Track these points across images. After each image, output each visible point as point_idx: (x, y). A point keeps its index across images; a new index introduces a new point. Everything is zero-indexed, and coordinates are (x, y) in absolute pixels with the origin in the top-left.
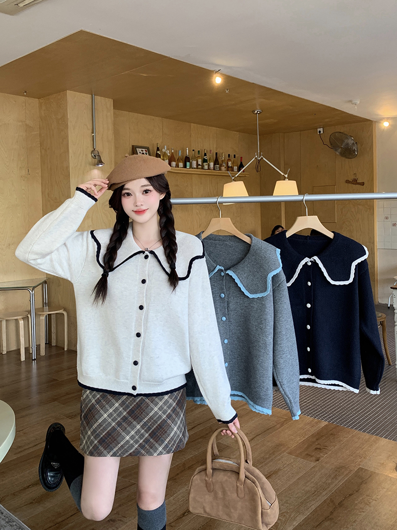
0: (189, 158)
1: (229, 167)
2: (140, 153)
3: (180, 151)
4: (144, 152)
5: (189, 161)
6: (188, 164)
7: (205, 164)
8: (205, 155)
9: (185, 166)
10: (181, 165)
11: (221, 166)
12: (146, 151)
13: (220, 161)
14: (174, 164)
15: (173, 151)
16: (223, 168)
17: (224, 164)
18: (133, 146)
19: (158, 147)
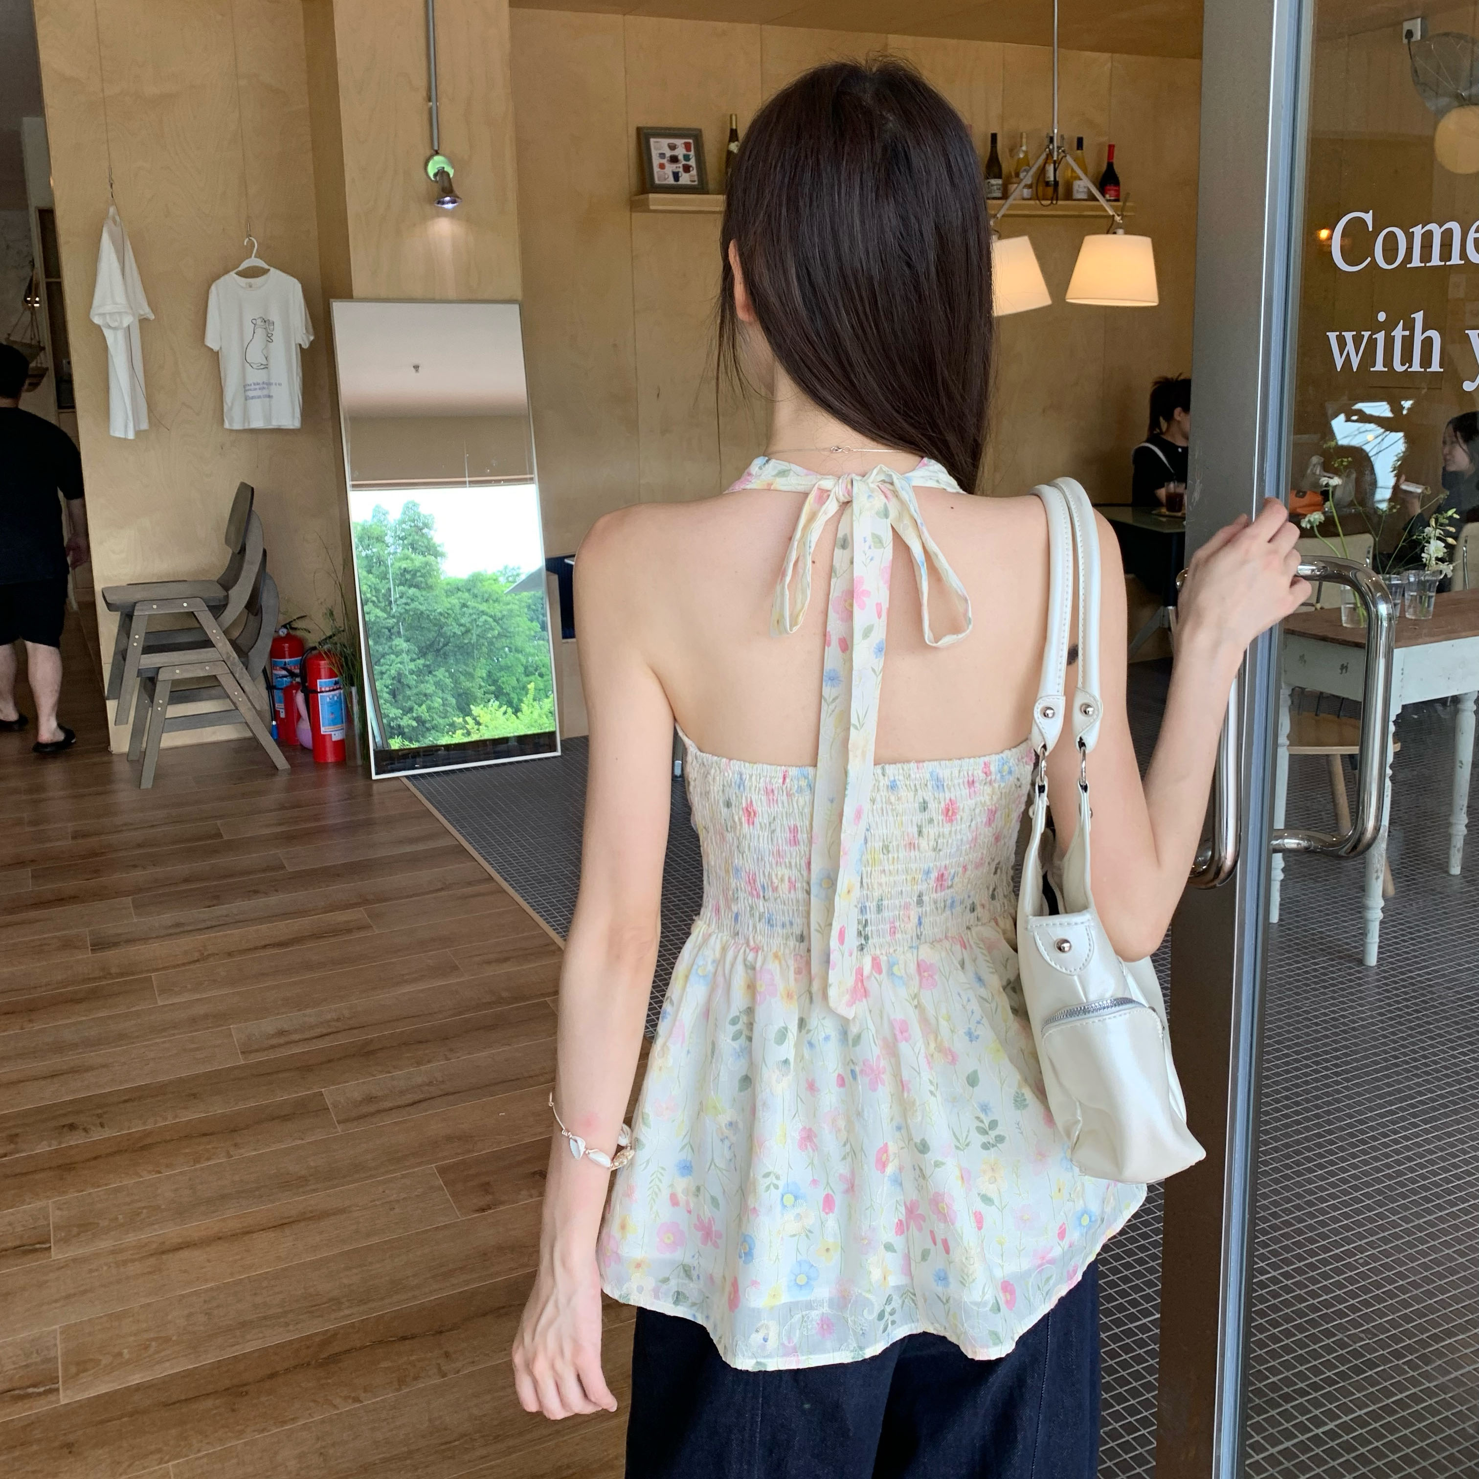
2: (662, 155)
4: (680, 152)
11: (1009, 181)
12: (687, 146)
13: (1007, 165)
16: (1018, 190)
17: (1022, 175)
18: (639, 130)
19: (734, 127)
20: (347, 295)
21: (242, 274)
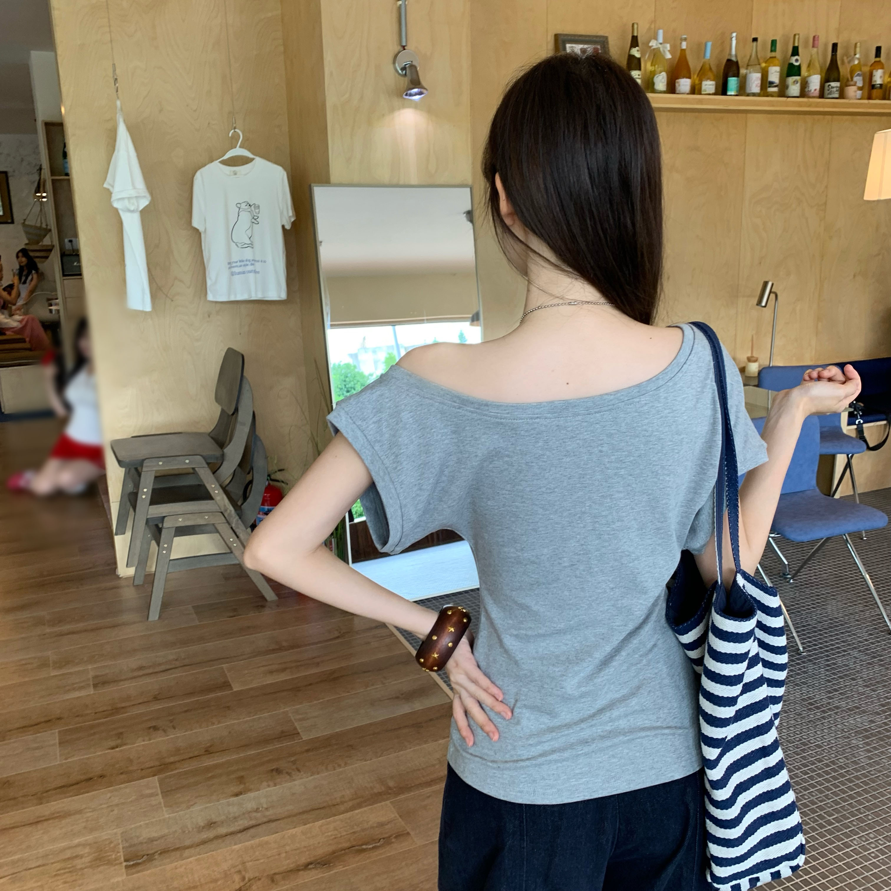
0: (737, 63)
1: (873, 87)
3: (709, 44)
5: (737, 74)
6: (733, 82)
7: (791, 80)
8: (795, 52)
9: (723, 90)
10: (709, 86)
11: (845, 84)
13: (844, 70)
14: (684, 84)
15: (684, 45)
16: (852, 91)
17: (855, 79)
18: (557, 36)
19: (635, 34)
20: (326, 181)
21: (226, 163)
